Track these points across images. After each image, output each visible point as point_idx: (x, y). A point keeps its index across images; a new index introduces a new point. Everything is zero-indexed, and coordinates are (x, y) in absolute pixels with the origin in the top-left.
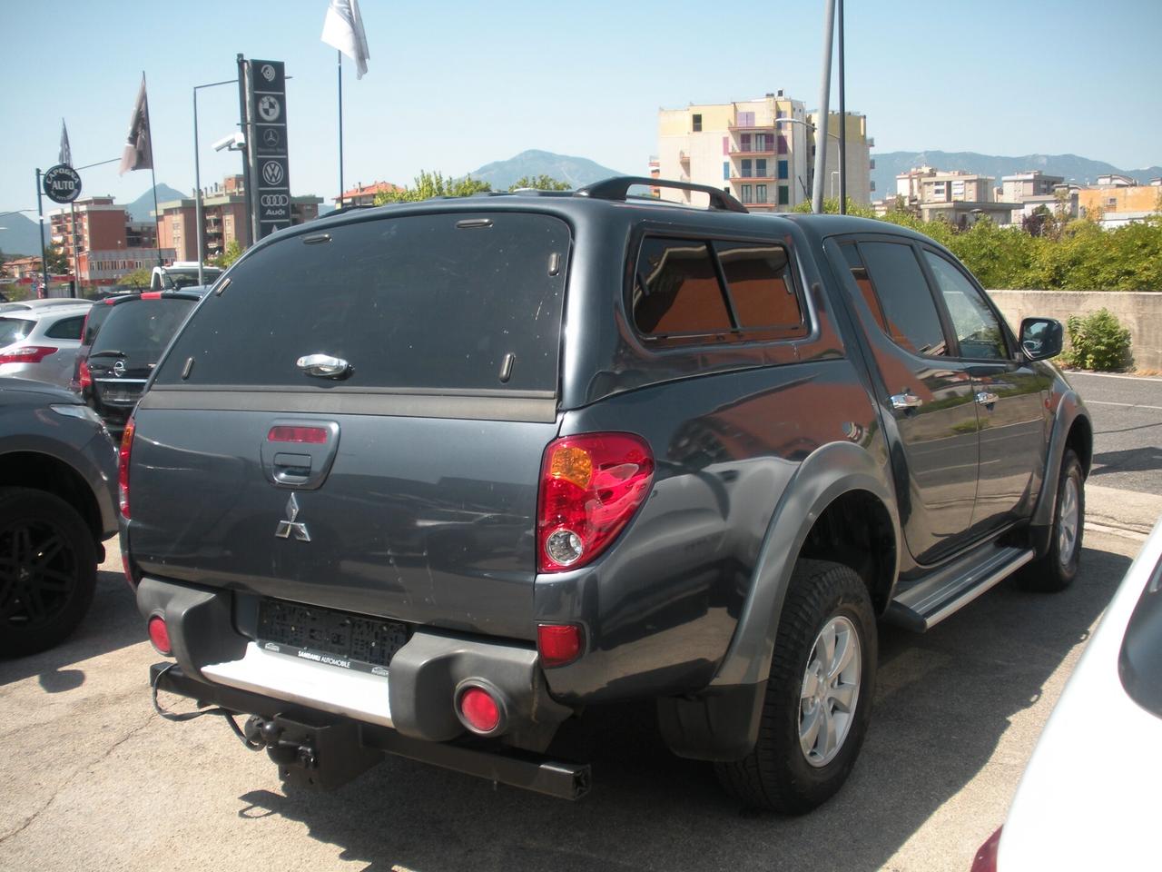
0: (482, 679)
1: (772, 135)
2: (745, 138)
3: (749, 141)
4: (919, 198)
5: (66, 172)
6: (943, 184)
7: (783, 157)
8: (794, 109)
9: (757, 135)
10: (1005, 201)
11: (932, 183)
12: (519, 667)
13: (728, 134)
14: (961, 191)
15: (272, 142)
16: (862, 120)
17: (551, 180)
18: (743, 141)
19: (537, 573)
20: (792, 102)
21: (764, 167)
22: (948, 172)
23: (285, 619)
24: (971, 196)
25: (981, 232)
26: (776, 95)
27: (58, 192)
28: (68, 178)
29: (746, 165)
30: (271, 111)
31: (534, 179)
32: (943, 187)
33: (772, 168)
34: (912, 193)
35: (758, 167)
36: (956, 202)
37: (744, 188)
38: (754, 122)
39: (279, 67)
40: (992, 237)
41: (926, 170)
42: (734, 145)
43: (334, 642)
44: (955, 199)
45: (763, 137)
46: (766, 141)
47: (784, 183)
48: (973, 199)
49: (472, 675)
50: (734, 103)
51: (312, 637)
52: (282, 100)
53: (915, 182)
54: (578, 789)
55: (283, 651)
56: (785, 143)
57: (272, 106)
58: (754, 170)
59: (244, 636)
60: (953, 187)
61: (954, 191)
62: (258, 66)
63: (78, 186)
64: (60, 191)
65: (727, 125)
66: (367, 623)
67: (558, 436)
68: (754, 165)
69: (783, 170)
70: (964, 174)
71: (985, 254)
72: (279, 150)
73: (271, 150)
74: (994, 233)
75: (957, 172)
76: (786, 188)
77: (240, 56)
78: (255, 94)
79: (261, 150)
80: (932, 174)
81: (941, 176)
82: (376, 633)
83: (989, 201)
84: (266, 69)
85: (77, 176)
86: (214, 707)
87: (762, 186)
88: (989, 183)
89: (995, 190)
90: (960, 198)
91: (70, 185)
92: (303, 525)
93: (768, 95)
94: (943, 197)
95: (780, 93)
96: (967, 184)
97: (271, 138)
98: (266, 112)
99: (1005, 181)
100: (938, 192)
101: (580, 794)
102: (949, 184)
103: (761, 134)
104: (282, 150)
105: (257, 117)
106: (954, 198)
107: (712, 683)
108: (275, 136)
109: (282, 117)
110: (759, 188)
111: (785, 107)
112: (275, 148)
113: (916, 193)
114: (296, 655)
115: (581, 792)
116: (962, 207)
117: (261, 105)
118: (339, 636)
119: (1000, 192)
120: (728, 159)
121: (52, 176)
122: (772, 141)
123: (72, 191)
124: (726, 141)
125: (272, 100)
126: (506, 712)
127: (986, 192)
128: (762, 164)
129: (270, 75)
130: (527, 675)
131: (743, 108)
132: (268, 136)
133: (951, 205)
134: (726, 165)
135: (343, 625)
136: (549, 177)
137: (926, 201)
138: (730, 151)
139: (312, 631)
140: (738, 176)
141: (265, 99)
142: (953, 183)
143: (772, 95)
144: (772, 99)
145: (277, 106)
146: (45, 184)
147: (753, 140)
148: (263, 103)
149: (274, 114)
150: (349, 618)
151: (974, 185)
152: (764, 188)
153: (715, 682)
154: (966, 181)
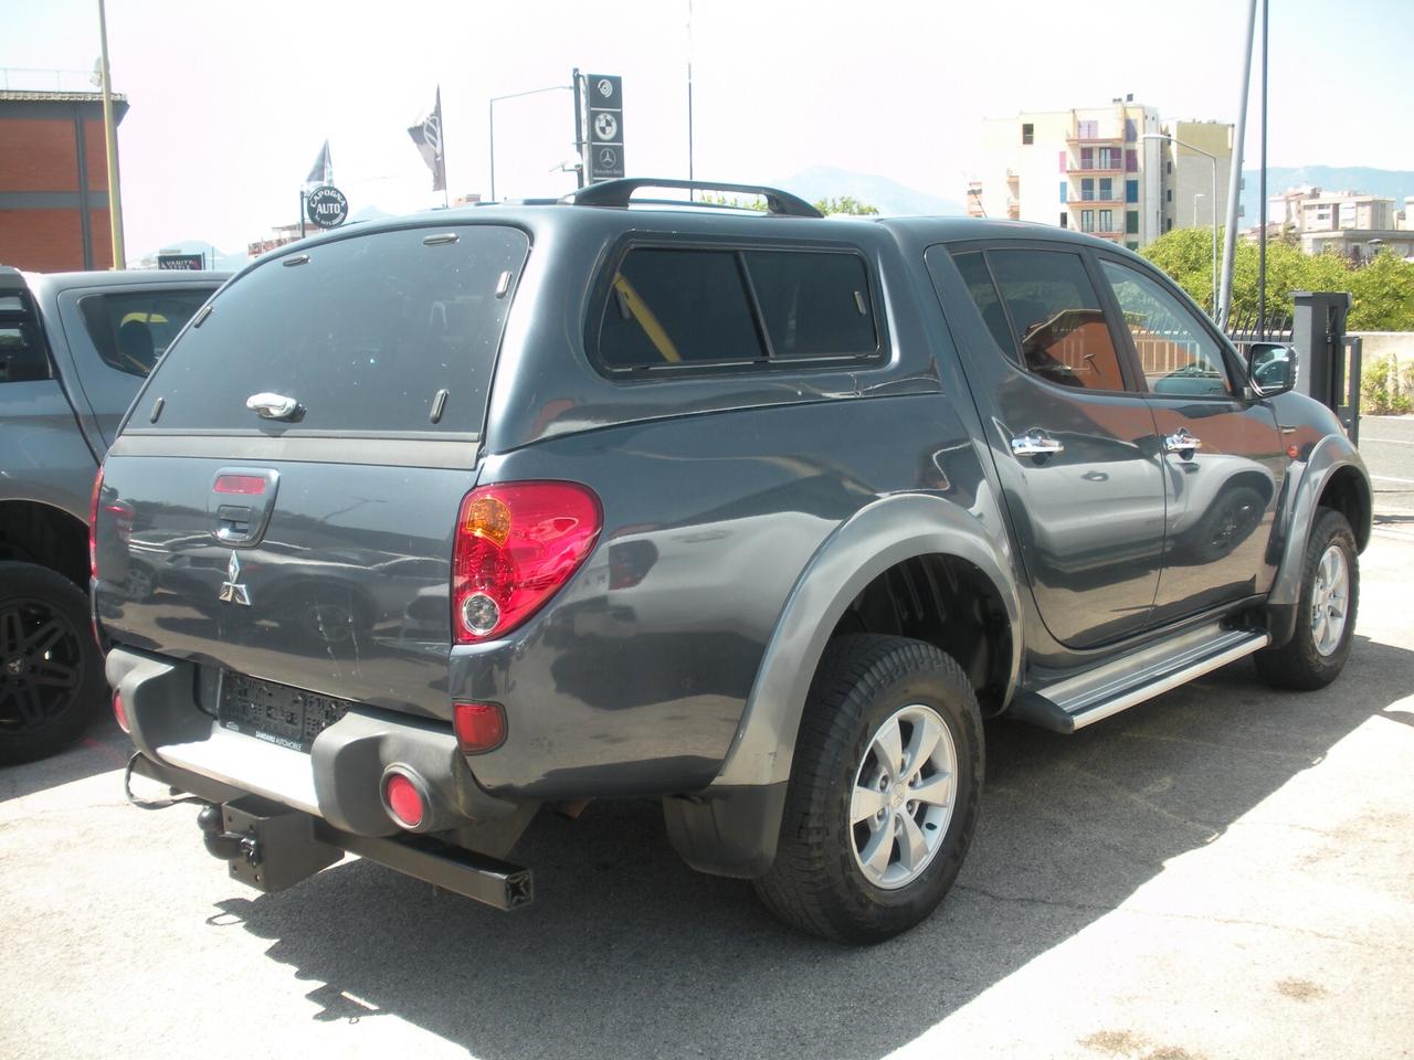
0: (407, 766)
1: (1119, 150)
2: (1086, 154)
3: (1091, 156)
4: (1297, 225)
5: (332, 194)
6: (1328, 207)
7: (1132, 176)
8: (1146, 117)
9: (1101, 148)
10: (1408, 229)
11: (1314, 206)
12: (439, 751)
13: (1065, 147)
14: (1353, 216)
15: (608, 163)
16: (1230, 129)
17: (854, 203)
18: (1084, 157)
19: (453, 644)
20: (1143, 108)
21: (1109, 188)
22: (1336, 192)
23: (246, 695)
24: (1363, 221)
25: (1383, 267)
26: (1125, 99)
27: (323, 217)
28: (334, 200)
29: (1087, 185)
30: (608, 129)
31: (833, 201)
32: (1329, 211)
33: (1118, 188)
34: (1288, 220)
35: (1101, 188)
36: (1346, 230)
37: (1085, 213)
38: (1096, 134)
39: (616, 82)
40: (1397, 273)
41: (1307, 190)
42: (1073, 161)
43: (287, 722)
44: (1343, 225)
45: (1108, 151)
46: (1113, 156)
47: (1132, 207)
48: (1367, 227)
49: (395, 761)
50: (1074, 111)
51: (269, 715)
52: (618, 117)
53: (1293, 205)
54: (516, 898)
55: (242, 731)
56: (1135, 160)
57: (609, 124)
58: (1097, 191)
59: (207, 713)
60: (1341, 210)
61: (1341, 217)
62: (594, 81)
63: (345, 209)
64: (323, 215)
65: (1064, 137)
66: (318, 699)
67: (476, 486)
68: (1097, 185)
69: (1132, 191)
70: (1356, 194)
71: (1387, 293)
72: (616, 172)
73: (608, 172)
74: (1399, 267)
75: (1346, 193)
76: (1136, 213)
77: (576, 70)
78: (592, 111)
79: (597, 171)
80: (1315, 194)
81: (1326, 197)
82: (327, 712)
83: (1389, 228)
84: (603, 83)
85: (344, 198)
86: (188, 795)
87: (1106, 211)
88: (1387, 207)
89: (1395, 214)
90: (1350, 225)
91: (335, 208)
92: (243, 586)
93: (1114, 100)
94: (1328, 223)
95: (1130, 98)
96: (1359, 208)
97: (608, 159)
98: (603, 130)
99: (1409, 203)
100: (1321, 217)
101: (516, 904)
102: (1336, 206)
103: (1105, 148)
104: (620, 172)
105: (594, 136)
106: (1341, 225)
107: (713, 783)
108: (611, 156)
109: (619, 137)
110: (1103, 213)
111: (1135, 115)
112: (611, 169)
113: (1295, 221)
114: (254, 736)
115: (519, 901)
116: (1354, 237)
117: (597, 124)
118: (292, 714)
119: (1402, 216)
120: (1065, 178)
121: (316, 198)
122: (1119, 157)
123: (337, 215)
124: (1063, 155)
125: (609, 117)
126: (430, 804)
127: (1383, 216)
128: (1106, 184)
129: (607, 90)
130: (448, 760)
131: (1084, 117)
132: (604, 156)
133: (1340, 234)
134: (1063, 186)
135: (296, 702)
136: (852, 200)
137: (1307, 230)
138: (1068, 168)
139: (269, 708)
140: (1077, 198)
141: (601, 117)
142: (1341, 206)
143: (1120, 100)
144: (1119, 105)
145: (614, 124)
146: (310, 209)
147: (1096, 155)
148: (600, 120)
149: (611, 132)
150: (301, 695)
151: (1367, 210)
152: (1108, 213)
153: (717, 781)
154: (1358, 204)
